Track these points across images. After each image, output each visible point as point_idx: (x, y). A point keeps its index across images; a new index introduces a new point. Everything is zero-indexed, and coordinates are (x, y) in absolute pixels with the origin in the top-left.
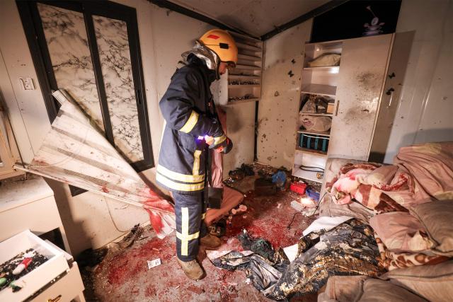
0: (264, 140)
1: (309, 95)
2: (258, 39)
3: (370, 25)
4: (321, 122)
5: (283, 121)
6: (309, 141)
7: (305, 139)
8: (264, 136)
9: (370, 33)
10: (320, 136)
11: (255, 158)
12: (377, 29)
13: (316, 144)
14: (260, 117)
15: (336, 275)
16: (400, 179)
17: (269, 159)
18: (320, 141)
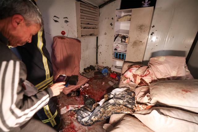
0: (100, 54)
1: (118, 34)
2: (97, 7)
3: (145, 2)
4: (123, 47)
5: (108, 46)
6: (118, 55)
7: (117, 54)
8: (101, 53)
9: (144, 6)
10: (123, 53)
11: (97, 63)
12: (147, 5)
13: (121, 56)
14: (98, 44)
15: (115, 114)
16: (147, 72)
17: (103, 63)
18: (123, 55)
